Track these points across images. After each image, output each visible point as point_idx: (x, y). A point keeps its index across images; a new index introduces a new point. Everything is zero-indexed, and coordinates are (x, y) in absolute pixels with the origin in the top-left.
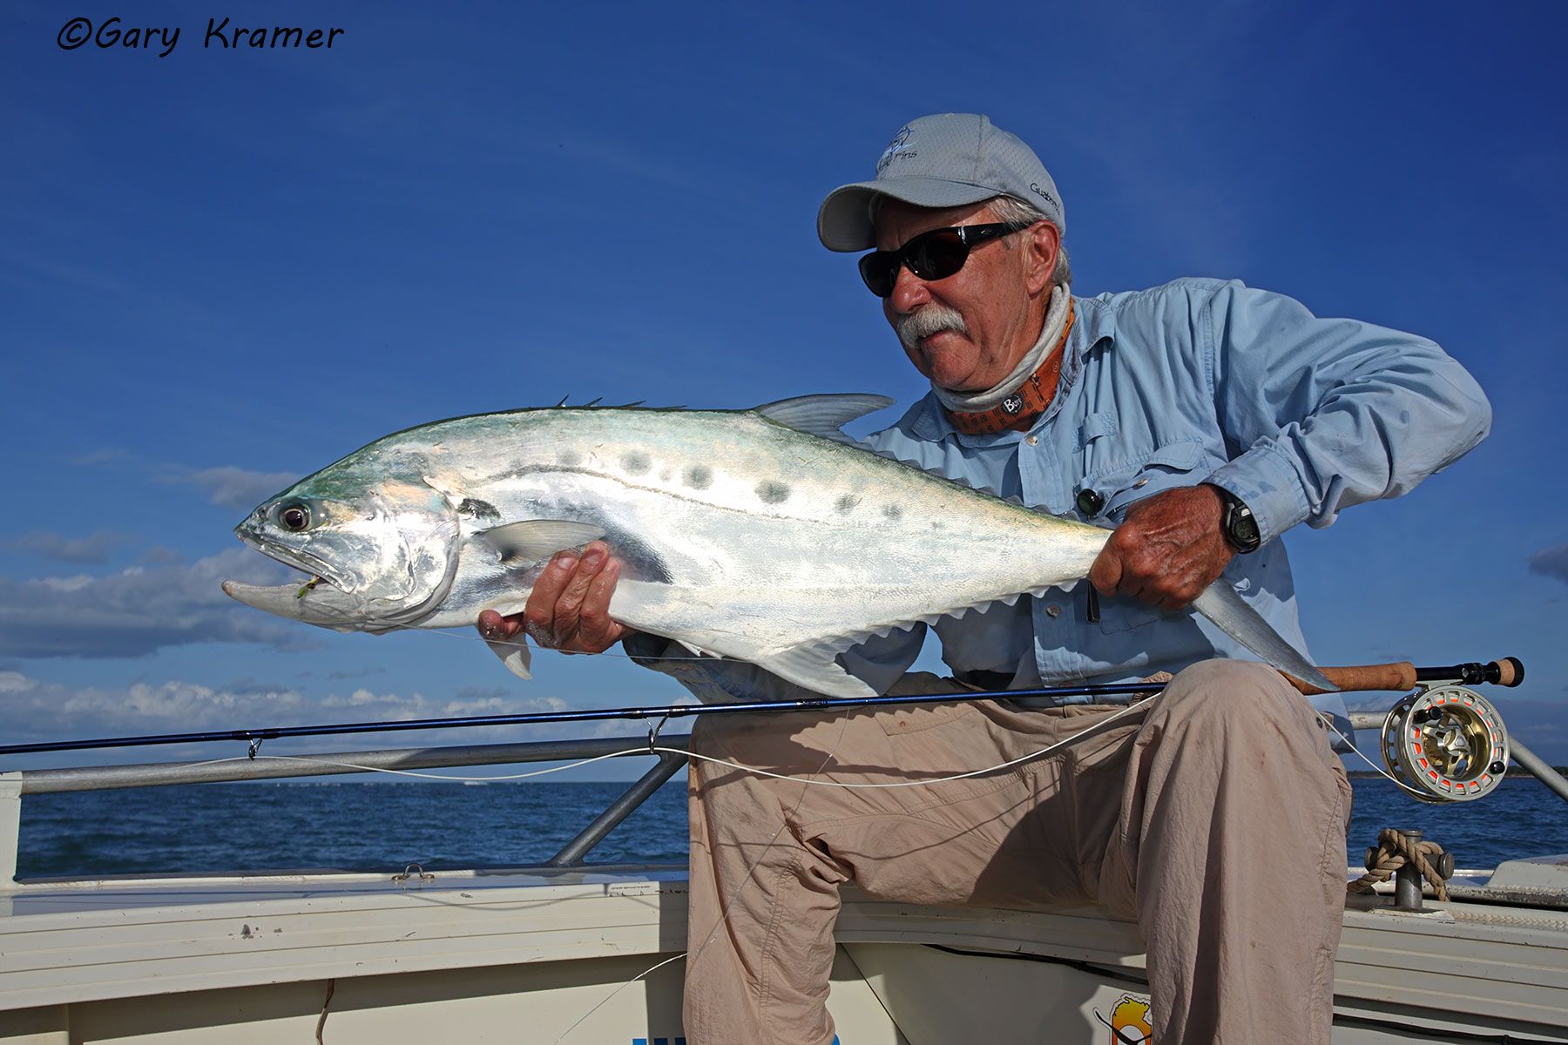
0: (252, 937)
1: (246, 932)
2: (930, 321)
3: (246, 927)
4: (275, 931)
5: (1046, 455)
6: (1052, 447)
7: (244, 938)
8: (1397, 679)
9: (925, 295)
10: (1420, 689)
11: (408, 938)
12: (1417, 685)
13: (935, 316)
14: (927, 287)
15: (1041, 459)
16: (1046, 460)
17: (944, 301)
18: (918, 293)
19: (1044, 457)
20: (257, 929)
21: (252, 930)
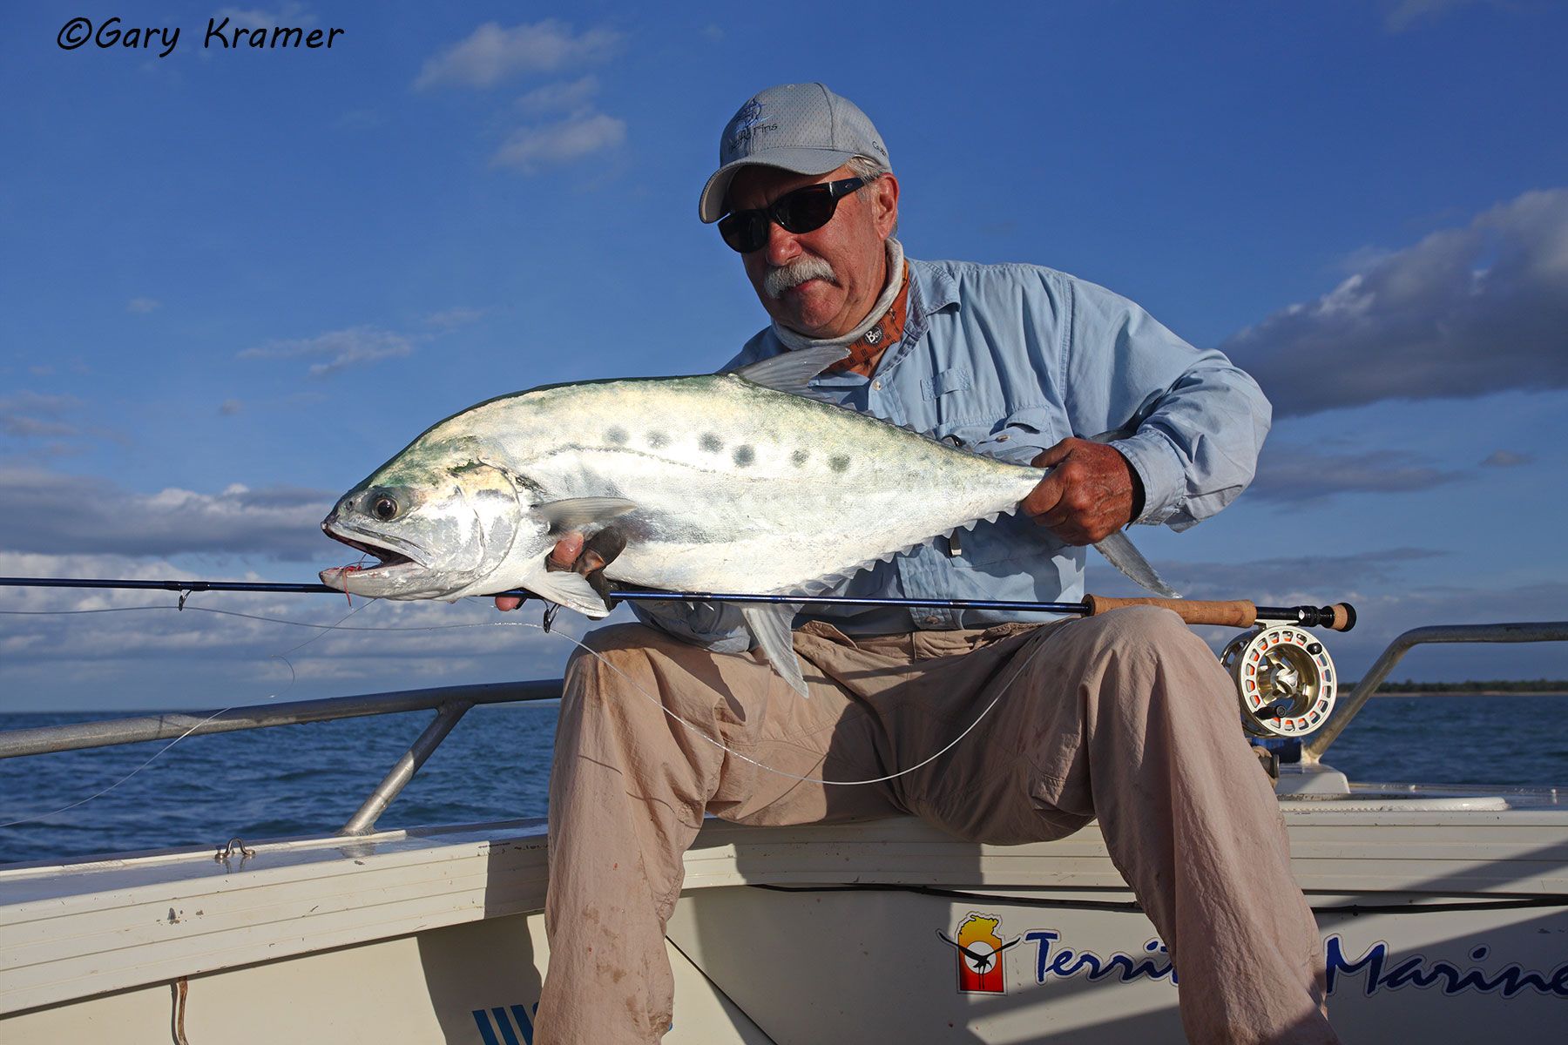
0: (178, 922)
1: (172, 916)
2: (803, 272)
3: (171, 910)
4: (198, 914)
5: (891, 401)
6: (897, 394)
7: (172, 923)
8: (1238, 616)
9: (797, 249)
10: (1257, 627)
11: (312, 913)
12: (1256, 623)
13: (808, 267)
14: (799, 241)
15: (887, 405)
16: (891, 405)
17: (814, 251)
18: (791, 246)
19: (888, 402)
20: (181, 912)
21: (177, 914)
